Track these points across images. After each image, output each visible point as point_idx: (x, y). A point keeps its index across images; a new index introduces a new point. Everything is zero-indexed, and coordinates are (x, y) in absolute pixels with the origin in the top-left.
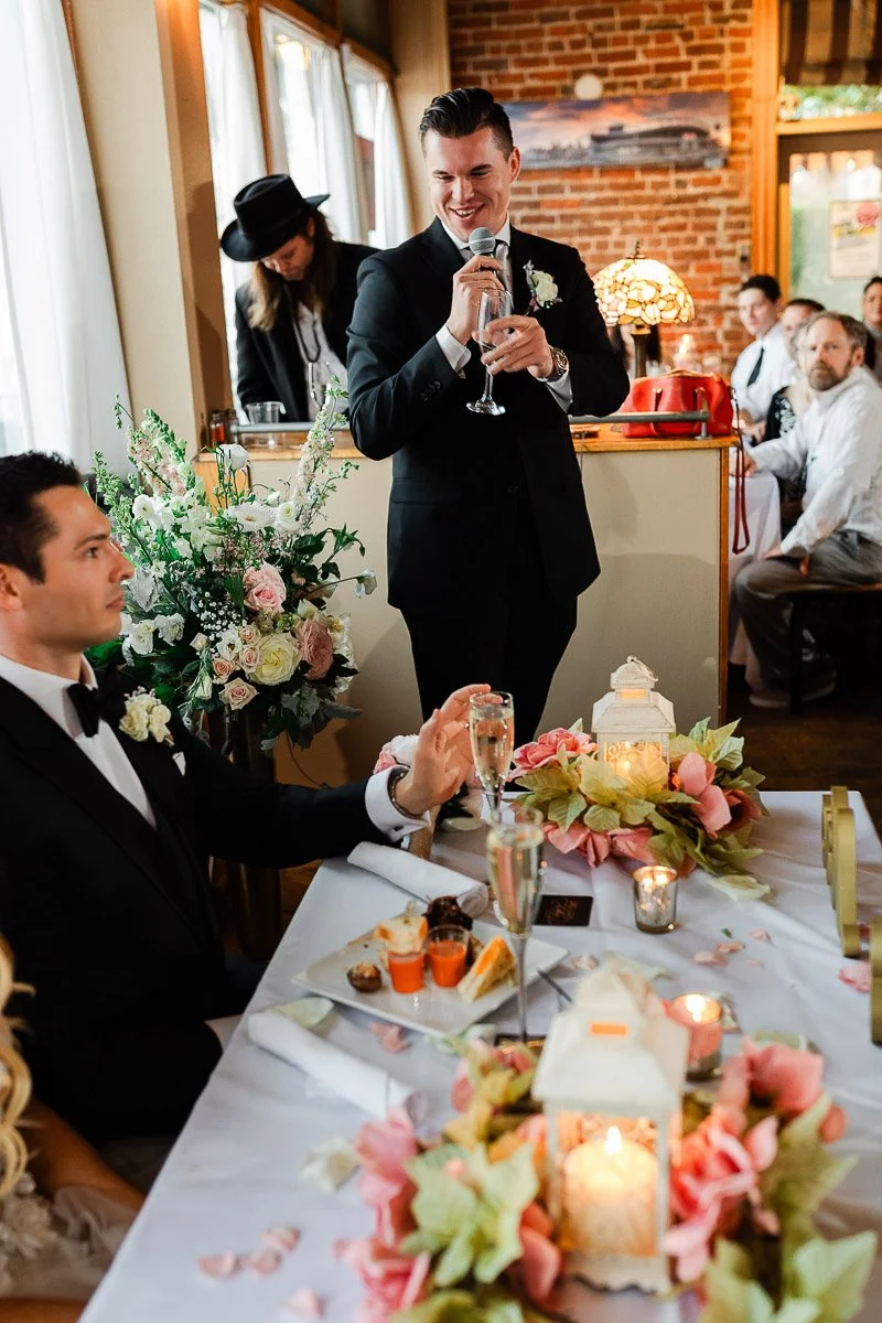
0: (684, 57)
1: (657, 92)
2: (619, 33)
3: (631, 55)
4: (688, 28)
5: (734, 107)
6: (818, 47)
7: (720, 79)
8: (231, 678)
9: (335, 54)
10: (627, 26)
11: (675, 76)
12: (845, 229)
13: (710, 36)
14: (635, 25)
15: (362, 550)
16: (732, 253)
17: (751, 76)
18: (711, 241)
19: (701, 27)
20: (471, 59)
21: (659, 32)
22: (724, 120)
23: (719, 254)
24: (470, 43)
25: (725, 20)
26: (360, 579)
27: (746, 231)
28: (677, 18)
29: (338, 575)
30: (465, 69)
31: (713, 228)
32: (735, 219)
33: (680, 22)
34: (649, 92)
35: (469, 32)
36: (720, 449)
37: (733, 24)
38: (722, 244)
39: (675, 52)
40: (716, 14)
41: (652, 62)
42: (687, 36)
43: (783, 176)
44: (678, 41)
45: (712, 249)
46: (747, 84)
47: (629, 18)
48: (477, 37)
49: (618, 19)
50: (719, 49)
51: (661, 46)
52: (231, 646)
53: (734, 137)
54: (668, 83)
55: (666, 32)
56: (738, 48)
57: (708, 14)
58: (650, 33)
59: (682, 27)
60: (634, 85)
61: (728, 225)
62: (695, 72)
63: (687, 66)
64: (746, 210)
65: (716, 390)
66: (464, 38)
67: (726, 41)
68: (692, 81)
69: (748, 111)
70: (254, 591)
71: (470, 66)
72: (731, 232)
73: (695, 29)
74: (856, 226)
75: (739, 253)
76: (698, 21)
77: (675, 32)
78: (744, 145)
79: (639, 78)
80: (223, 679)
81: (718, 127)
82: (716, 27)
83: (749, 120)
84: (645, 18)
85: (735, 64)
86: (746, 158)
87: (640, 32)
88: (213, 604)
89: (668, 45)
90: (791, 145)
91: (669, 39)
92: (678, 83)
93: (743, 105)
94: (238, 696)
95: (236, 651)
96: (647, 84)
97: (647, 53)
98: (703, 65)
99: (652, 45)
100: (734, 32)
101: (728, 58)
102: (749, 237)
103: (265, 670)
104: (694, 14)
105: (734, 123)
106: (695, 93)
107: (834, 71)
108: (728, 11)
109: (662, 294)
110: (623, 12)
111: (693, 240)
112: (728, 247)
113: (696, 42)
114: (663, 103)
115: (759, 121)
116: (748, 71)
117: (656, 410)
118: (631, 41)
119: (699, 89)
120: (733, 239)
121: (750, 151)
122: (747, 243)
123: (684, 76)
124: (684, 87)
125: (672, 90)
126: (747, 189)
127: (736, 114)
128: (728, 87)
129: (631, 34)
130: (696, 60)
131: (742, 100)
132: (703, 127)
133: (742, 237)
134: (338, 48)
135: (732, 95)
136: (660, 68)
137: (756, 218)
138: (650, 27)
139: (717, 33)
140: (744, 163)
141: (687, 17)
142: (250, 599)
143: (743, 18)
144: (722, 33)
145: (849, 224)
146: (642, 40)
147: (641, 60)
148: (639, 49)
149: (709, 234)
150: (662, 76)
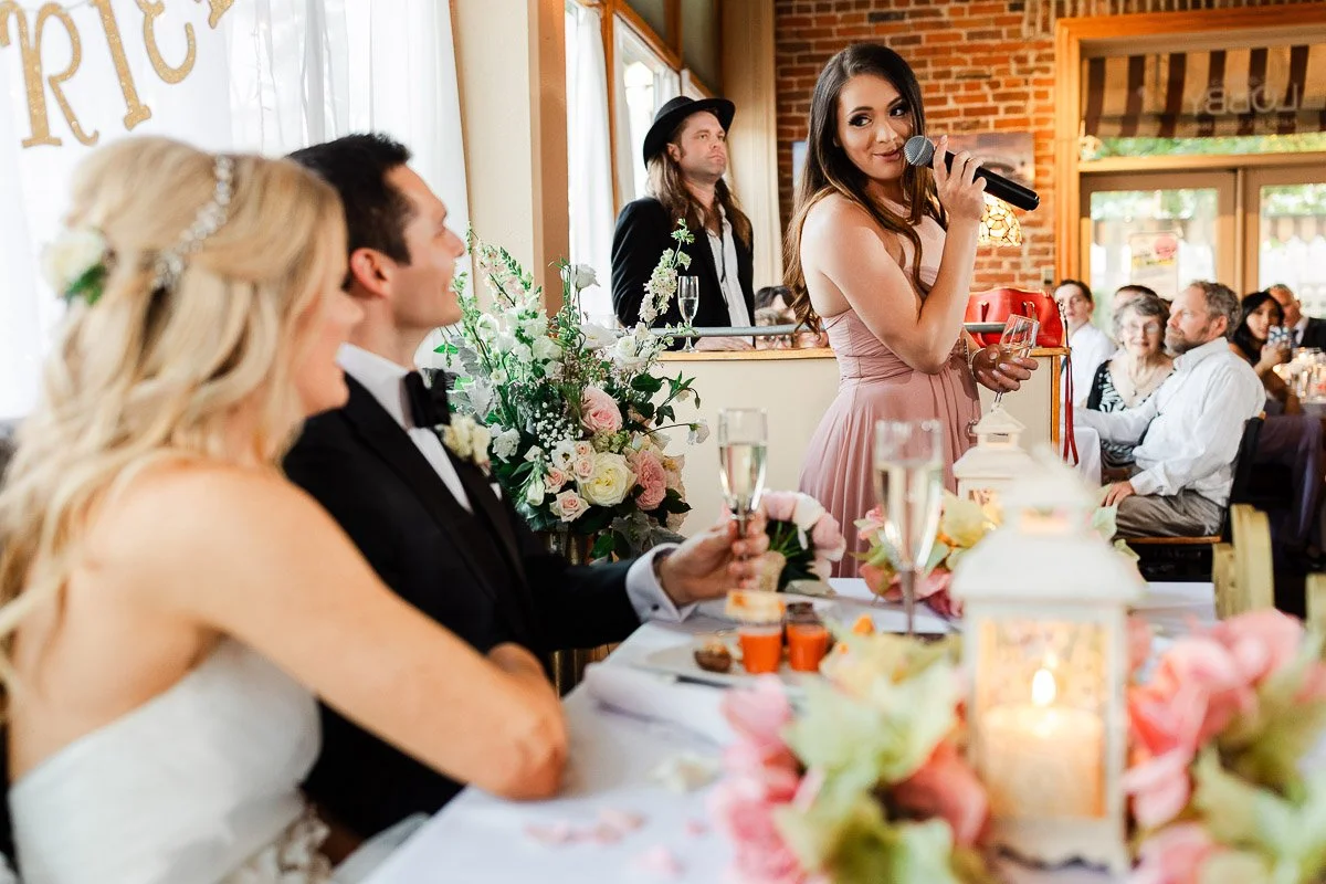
0: (991, 103)
1: (965, 133)
2: (932, 81)
3: (943, 101)
4: (995, 78)
5: (1038, 147)
6: (1115, 102)
7: (1025, 122)
8: (563, 489)
9: (676, 77)
10: (938, 76)
11: (982, 119)
12: (1144, 261)
13: (1016, 85)
14: (947, 75)
15: (698, 401)
16: (1037, 277)
17: (1055, 120)
18: (1016, 266)
19: (1007, 77)
20: (794, 103)
21: (968, 81)
22: (1029, 157)
23: (1024, 277)
24: (796, 89)
25: (1030, 71)
26: (693, 427)
27: (1050, 257)
28: (985, 69)
29: (673, 418)
30: (791, 111)
31: (1018, 254)
32: (1039, 246)
33: (987, 73)
34: (959, 132)
35: (794, 79)
36: (1051, 356)
37: (1037, 75)
38: (1028, 269)
39: (983, 98)
40: (1022, 67)
41: (961, 107)
42: (994, 85)
43: (1085, 211)
44: (986, 89)
45: (1017, 273)
46: (1049, 127)
47: (940, 69)
48: (801, 84)
49: (930, 69)
50: (1025, 96)
51: (970, 93)
52: (566, 456)
53: (1037, 173)
54: (977, 123)
55: (976, 81)
56: (1041, 95)
57: (1014, 66)
58: (961, 82)
59: (989, 77)
60: (944, 126)
61: (1033, 252)
62: (1002, 115)
63: (994, 111)
64: (1051, 239)
65: (1045, 305)
66: (790, 84)
67: (1031, 89)
68: (998, 124)
69: (1051, 150)
70: (592, 411)
71: (794, 109)
72: (1035, 258)
73: (1002, 79)
74: (1155, 257)
75: (1043, 278)
76: (1005, 72)
77: (983, 81)
78: (1047, 180)
79: (950, 121)
80: (555, 489)
81: (1023, 164)
82: (1022, 77)
83: (1053, 159)
84: (955, 69)
85: (1038, 110)
86: (1050, 192)
87: (951, 81)
88: (550, 415)
89: (976, 93)
90: (1091, 182)
91: (978, 87)
92: (986, 125)
93: (1046, 145)
94: (569, 508)
95: (570, 460)
96: (957, 126)
97: (956, 99)
98: (1008, 110)
99: (962, 92)
100: (1037, 82)
101: (1032, 104)
102: (1053, 262)
103: (598, 489)
104: (1000, 66)
105: (1037, 160)
106: (1002, 134)
107: (1129, 123)
108: (1032, 63)
109: (991, 214)
110: (935, 63)
111: (999, 265)
112: (1033, 271)
113: (1002, 90)
114: (972, 142)
115: (1062, 158)
116: (1051, 115)
117: (984, 320)
118: (942, 88)
119: (1005, 130)
120: (1038, 264)
121: (1053, 187)
122: (1052, 267)
123: (991, 119)
124: (991, 129)
125: (980, 131)
126: (1051, 219)
127: (1040, 153)
128: (1032, 129)
129: (942, 82)
130: (1002, 106)
131: (1046, 141)
132: (1010, 164)
133: (1047, 263)
134: (678, 73)
135: (1036, 136)
136: (968, 112)
137: (1060, 245)
138: (960, 77)
139: (1023, 83)
140: (1047, 196)
141: (994, 69)
142: (587, 418)
143: (1046, 70)
144: (1026, 82)
145: (1147, 255)
146: (954, 88)
147: (951, 105)
148: (950, 96)
149: (1014, 259)
150: (971, 119)
